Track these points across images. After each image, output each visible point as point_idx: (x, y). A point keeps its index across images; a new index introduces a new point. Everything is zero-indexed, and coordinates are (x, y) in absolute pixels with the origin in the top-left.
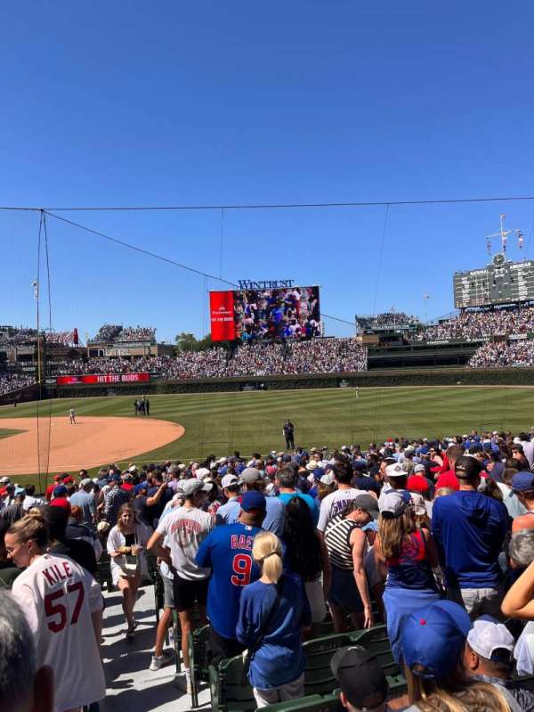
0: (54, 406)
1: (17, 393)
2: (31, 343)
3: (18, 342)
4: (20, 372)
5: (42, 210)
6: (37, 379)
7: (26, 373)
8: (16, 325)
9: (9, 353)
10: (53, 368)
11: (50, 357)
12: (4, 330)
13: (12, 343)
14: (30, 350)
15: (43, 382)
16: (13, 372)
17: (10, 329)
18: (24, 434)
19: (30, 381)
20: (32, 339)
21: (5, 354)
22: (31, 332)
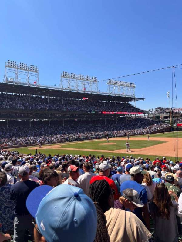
0: (179, 134)
1: (164, 129)
2: (168, 113)
3: (163, 112)
4: (164, 122)
5: (173, 67)
6: (170, 125)
7: (166, 123)
8: (163, 107)
9: (161, 116)
10: (175, 121)
11: (174, 117)
12: (159, 109)
13: (161, 113)
14: (167, 115)
15: (172, 126)
16: (162, 122)
17: (161, 108)
18: (167, 143)
19: (168, 125)
20: (168, 111)
21: (159, 116)
22: (168, 109)
